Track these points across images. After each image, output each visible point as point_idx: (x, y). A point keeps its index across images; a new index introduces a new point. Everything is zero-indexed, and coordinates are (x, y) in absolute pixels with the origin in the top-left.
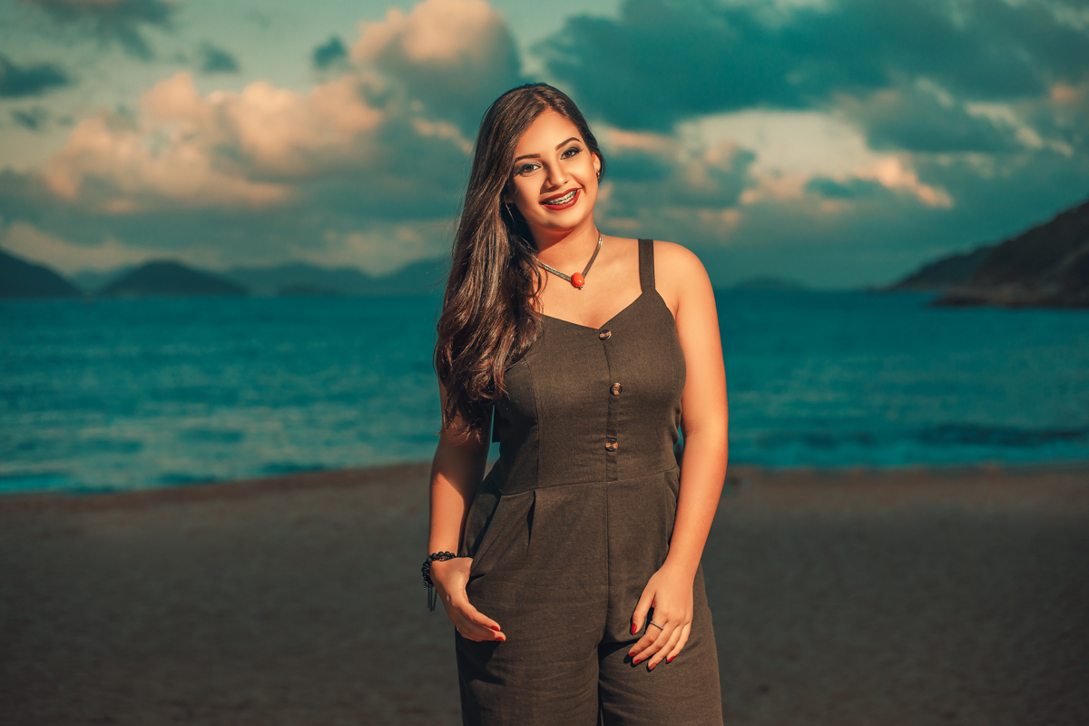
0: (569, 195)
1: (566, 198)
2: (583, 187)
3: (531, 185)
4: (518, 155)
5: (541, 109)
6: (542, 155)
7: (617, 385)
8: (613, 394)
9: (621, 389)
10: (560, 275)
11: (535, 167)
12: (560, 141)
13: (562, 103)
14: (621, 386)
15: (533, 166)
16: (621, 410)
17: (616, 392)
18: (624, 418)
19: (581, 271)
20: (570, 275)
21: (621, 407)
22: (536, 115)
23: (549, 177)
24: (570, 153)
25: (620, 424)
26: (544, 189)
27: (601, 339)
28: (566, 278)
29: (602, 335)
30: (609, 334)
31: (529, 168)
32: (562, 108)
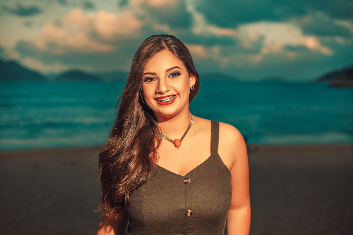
0: (169, 98)
1: (167, 99)
2: (179, 94)
3: (150, 89)
4: (145, 72)
5: (162, 48)
6: (157, 74)
7: (190, 211)
8: (187, 215)
9: (191, 214)
10: (168, 139)
11: (154, 80)
12: (169, 67)
13: (174, 48)
14: (191, 212)
15: (153, 79)
16: (191, 223)
17: (189, 215)
18: (192, 226)
19: (180, 139)
20: (173, 140)
21: (191, 222)
22: (158, 51)
23: (158, 86)
24: (175, 74)
25: (190, 229)
26: (156, 93)
27: (185, 183)
28: (171, 141)
29: (185, 181)
30: (189, 180)
31: (151, 79)
32: (174, 50)
